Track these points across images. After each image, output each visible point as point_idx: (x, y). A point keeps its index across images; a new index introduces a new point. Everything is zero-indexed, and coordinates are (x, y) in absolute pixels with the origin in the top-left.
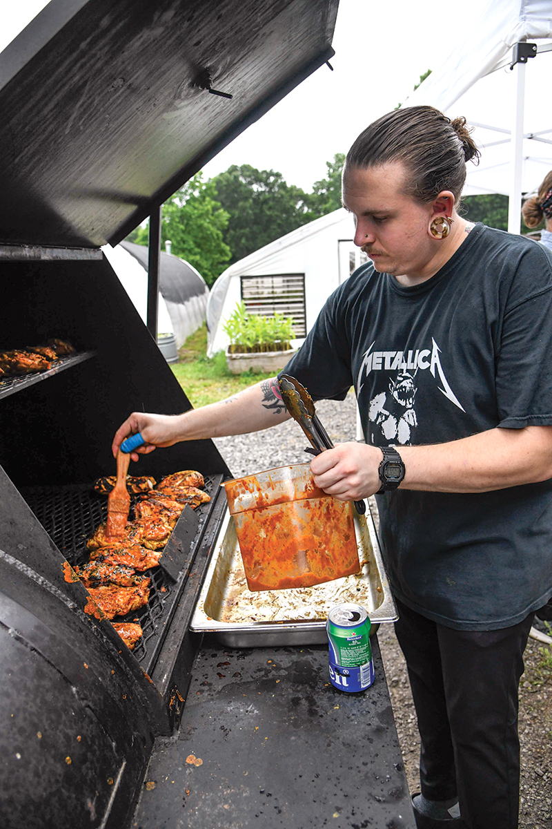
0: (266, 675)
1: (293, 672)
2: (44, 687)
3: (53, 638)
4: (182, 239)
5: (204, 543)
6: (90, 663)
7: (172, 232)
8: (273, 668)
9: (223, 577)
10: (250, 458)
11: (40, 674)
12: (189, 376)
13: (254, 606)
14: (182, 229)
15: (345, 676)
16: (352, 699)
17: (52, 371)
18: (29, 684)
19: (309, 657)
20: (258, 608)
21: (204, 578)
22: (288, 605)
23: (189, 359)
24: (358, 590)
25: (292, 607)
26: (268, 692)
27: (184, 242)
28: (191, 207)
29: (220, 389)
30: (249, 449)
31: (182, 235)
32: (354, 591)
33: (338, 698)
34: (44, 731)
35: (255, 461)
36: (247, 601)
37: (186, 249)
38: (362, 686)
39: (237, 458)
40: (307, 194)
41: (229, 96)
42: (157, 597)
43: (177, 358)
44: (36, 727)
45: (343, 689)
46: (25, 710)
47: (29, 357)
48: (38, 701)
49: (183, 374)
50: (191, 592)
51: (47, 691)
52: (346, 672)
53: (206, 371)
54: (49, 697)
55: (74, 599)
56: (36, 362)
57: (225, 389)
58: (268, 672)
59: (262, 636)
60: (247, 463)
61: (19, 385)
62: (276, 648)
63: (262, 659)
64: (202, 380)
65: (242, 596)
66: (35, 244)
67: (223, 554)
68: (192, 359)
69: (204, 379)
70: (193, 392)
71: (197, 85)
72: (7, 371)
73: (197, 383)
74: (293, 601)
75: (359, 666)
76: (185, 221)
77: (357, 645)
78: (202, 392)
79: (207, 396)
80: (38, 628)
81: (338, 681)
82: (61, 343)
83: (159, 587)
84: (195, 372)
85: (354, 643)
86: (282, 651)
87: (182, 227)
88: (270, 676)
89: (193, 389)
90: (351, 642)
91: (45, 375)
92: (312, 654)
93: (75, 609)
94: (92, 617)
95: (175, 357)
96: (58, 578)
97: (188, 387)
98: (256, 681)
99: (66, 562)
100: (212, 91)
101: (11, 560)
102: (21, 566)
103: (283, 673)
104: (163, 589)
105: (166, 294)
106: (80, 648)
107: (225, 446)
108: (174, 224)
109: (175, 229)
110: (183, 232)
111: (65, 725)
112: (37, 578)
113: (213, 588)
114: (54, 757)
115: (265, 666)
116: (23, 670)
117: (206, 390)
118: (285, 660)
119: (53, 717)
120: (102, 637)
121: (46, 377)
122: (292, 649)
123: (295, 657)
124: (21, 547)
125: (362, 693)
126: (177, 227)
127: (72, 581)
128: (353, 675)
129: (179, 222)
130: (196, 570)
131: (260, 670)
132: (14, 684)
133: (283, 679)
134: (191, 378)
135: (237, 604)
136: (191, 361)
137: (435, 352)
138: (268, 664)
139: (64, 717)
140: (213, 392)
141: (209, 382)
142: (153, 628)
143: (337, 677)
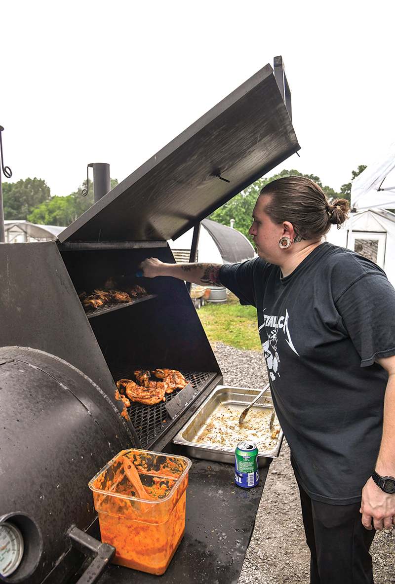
0: (205, 472)
1: (218, 474)
2: (97, 437)
3: (105, 420)
4: (243, 218)
5: (194, 405)
6: (119, 436)
7: (236, 213)
8: (209, 470)
9: (199, 424)
10: (259, 374)
11: (97, 432)
12: (231, 313)
13: (211, 442)
14: (243, 211)
15: (240, 477)
16: (242, 491)
17: (131, 303)
18: (91, 434)
19: (230, 469)
20: (213, 443)
21: (188, 421)
22: (229, 445)
23: (234, 302)
24: (270, 445)
25: (231, 446)
26: (202, 479)
27: (244, 221)
28: (252, 197)
29: (250, 325)
30: (260, 368)
31: (243, 216)
32: (267, 445)
33: (236, 489)
34: (94, 454)
35: (262, 376)
36: (208, 439)
37: (245, 225)
38: (249, 485)
39: (250, 373)
40: (337, 193)
41: (228, 181)
42: (160, 424)
43: (226, 300)
44: (91, 451)
45: (239, 485)
46: (88, 443)
47: (121, 295)
48: (94, 442)
49: (228, 311)
50: (178, 426)
51: (98, 440)
52: (241, 475)
53: (243, 311)
54: (99, 442)
55: (118, 408)
56: (124, 297)
57: (253, 325)
58: (206, 471)
59: (208, 453)
60: (256, 377)
61: (114, 308)
62: (215, 462)
63: (206, 465)
64: (239, 317)
65: (207, 436)
66: (131, 241)
67: (202, 412)
68: (236, 302)
69: (241, 317)
70: (232, 325)
71: (214, 175)
72: (110, 300)
73: (235, 319)
74: (233, 443)
75: (248, 473)
76: (246, 207)
77: (247, 461)
78: (238, 325)
79: (240, 329)
80: (100, 414)
81: (237, 480)
82: (140, 288)
83: (163, 420)
84: (236, 311)
85: (246, 460)
86: (217, 464)
87: (244, 210)
88: (207, 473)
89: (232, 323)
90: (244, 459)
91: (128, 304)
92: (232, 468)
93: (117, 412)
94: (124, 418)
95: (225, 299)
96: (112, 397)
97: (229, 320)
98: (199, 473)
99: (117, 390)
100: (221, 178)
101: (95, 385)
102: (98, 388)
103: (214, 473)
104: (164, 421)
105: (225, 256)
106: (116, 429)
107: (244, 364)
108: (239, 207)
109: (239, 211)
110: (244, 213)
111: (102, 455)
112: (104, 395)
113: (191, 428)
114: (95, 465)
115: (206, 468)
116: (90, 428)
117: (241, 324)
118: (216, 468)
119: (98, 450)
120: (127, 428)
121: (128, 305)
122: (222, 464)
123: (222, 468)
124: (100, 379)
125: (249, 489)
126: (240, 210)
127: (118, 399)
128: (244, 477)
129: (242, 207)
130: (184, 417)
131: (202, 470)
132: (86, 432)
133: (212, 475)
134: (232, 315)
135: (203, 439)
136: (236, 303)
137: (286, 319)
138: (208, 468)
139: (103, 452)
140: (245, 326)
141: (244, 319)
142: (154, 436)
143: (237, 477)
